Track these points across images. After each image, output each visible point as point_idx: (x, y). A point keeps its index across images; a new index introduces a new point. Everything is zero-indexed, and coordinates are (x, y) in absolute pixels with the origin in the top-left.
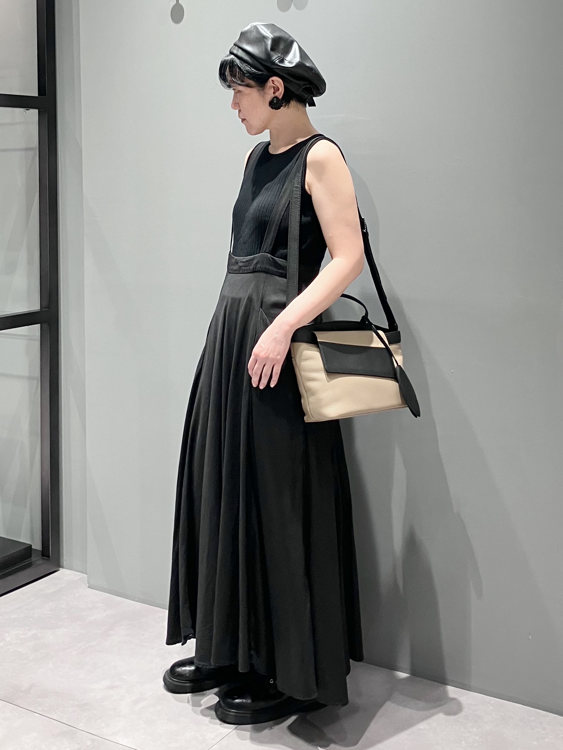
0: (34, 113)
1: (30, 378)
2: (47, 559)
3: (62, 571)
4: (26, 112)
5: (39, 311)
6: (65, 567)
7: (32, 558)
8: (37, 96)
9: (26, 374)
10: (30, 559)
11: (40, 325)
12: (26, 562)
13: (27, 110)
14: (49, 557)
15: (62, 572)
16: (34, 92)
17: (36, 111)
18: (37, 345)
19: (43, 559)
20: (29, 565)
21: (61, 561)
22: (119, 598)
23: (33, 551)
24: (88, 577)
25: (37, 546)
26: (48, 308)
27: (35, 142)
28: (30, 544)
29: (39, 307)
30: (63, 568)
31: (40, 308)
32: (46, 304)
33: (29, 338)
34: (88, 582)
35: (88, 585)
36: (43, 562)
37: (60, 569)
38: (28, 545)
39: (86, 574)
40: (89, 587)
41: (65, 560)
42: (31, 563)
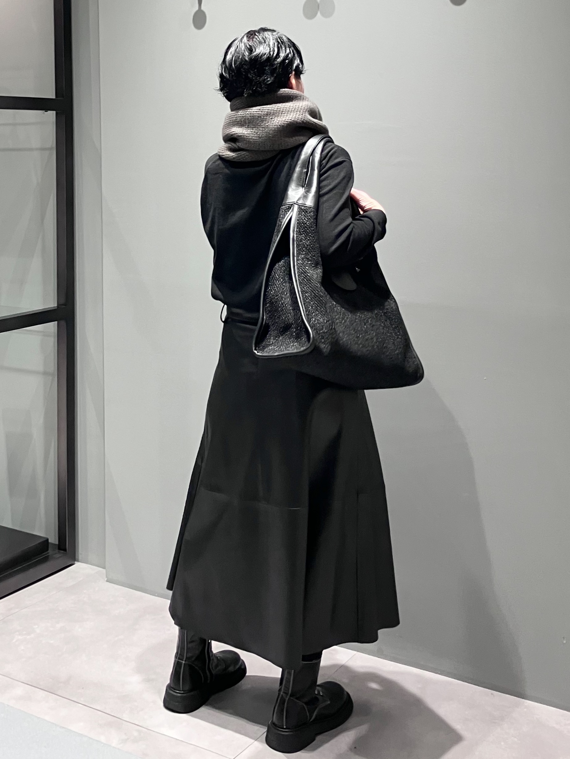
0: (52, 114)
1: (45, 373)
2: (64, 553)
3: (77, 564)
4: (44, 113)
5: (56, 308)
6: (80, 561)
8: (54, 97)
9: (41, 369)
10: (46, 553)
11: (56, 322)
12: (44, 555)
14: (65, 550)
16: (51, 95)
17: (54, 112)
18: (52, 341)
19: (59, 552)
20: (46, 559)
21: (76, 554)
22: (139, 593)
23: (49, 545)
24: (106, 571)
25: (53, 539)
26: (65, 306)
27: (52, 142)
29: (55, 305)
30: (78, 561)
32: (62, 301)
33: (45, 334)
34: (107, 577)
35: (106, 579)
36: (60, 555)
37: (76, 562)
38: (46, 539)
39: (104, 568)
40: (107, 581)
41: (81, 554)
42: (48, 556)
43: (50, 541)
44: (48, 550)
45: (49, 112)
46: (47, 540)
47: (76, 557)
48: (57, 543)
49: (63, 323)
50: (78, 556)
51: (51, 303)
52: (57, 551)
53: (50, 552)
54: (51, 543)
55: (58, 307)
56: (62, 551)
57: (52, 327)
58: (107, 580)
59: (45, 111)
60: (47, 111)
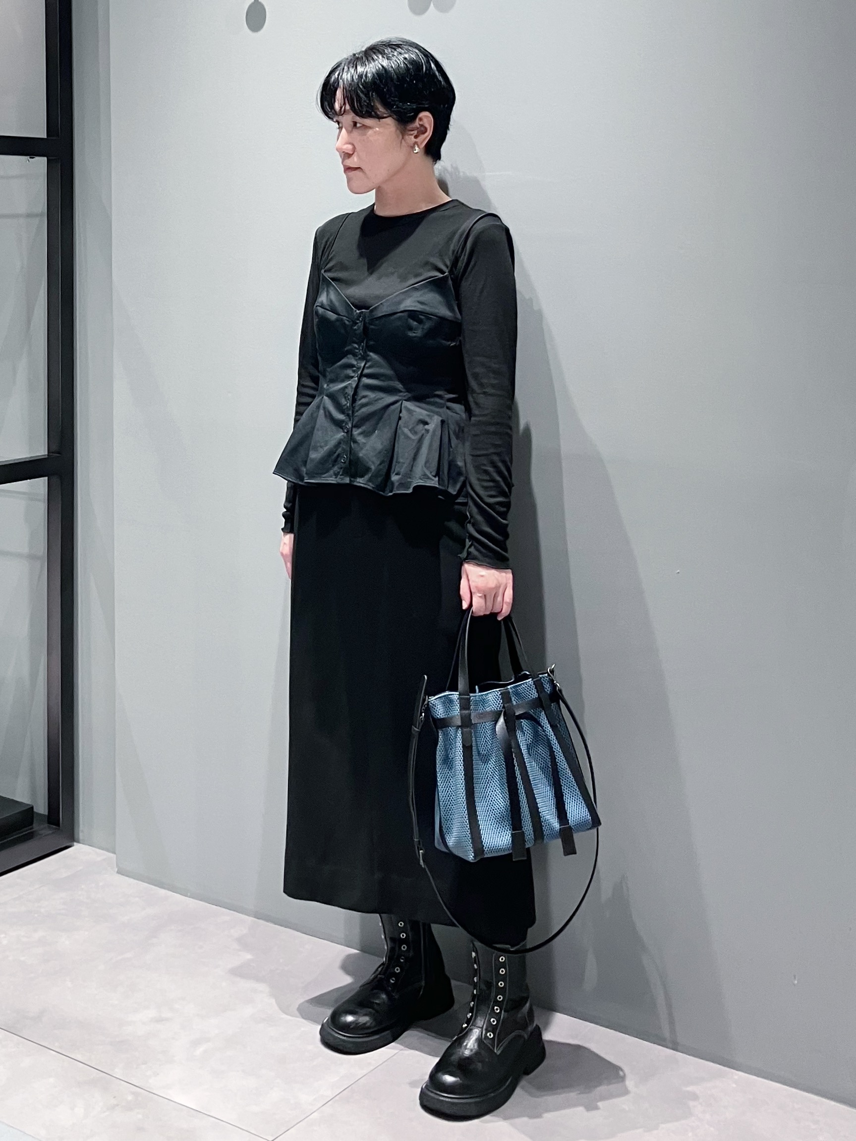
0: (40, 163)
1: (31, 557)
2: (55, 829)
3: (77, 847)
4: (29, 160)
5: (47, 457)
6: (81, 841)
7: (34, 825)
8: (45, 137)
9: (25, 550)
10: (31, 827)
11: (46, 478)
12: (25, 831)
13: (30, 158)
14: (58, 824)
15: (76, 849)
16: (41, 133)
17: (45, 159)
18: (41, 508)
19: (49, 827)
20: (30, 836)
21: (76, 831)
22: (163, 892)
23: (35, 815)
24: (117, 857)
25: (41, 808)
26: (59, 454)
27: (42, 206)
28: (29, 805)
29: (44, 452)
30: (78, 842)
31: (46, 453)
32: (54, 448)
33: (30, 497)
34: (117, 865)
35: (116, 870)
36: (51, 832)
37: (75, 843)
38: (29, 807)
39: (114, 853)
40: (118, 872)
41: (82, 831)
42: (32, 833)
43: (35, 810)
44: (32, 823)
45: (37, 158)
46: (32, 808)
47: (76, 837)
48: (46, 813)
49: (55, 479)
50: (78, 834)
51: (40, 450)
52: (46, 825)
53: (36, 826)
54: (36, 813)
55: (48, 455)
56: (54, 827)
57: (40, 485)
58: (118, 870)
59: (29, 157)
60: (33, 158)
